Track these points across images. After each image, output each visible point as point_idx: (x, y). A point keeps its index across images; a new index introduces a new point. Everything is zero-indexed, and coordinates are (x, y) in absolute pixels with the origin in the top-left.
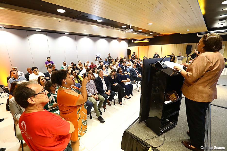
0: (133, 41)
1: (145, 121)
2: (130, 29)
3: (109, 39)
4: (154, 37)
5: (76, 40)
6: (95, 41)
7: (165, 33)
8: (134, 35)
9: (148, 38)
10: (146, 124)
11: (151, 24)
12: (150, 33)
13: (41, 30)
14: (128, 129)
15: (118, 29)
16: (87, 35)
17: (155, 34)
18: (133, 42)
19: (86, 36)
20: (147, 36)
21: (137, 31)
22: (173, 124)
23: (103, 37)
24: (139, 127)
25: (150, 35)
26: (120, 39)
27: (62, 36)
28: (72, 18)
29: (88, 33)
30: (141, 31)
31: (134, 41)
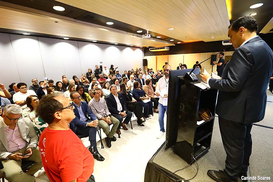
0: (149, 50)
1: (173, 147)
2: (147, 35)
3: (121, 46)
4: (175, 45)
5: (79, 47)
6: (103, 49)
7: (187, 40)
8: (152, 42)
9: (168, 46)
10: (173, 151)
11: (172, 29)
12: (171, 40)
13: (30, 34)
14: (152, 159)
15: (133, 34)
16: (93, 41)
17: (176, 41)
18: (151, 51)
19: (91, 42)
20: (167, 44)
21: (155, 38)
22: (206, 149)
23: (113, 45)
24: (166, 156)
25: (170, 42)
26: (134, 47)
27: (60, 42)
28: (74, 19)
29: (95, 39)
30: (160, 37)
31: (151, 49)
